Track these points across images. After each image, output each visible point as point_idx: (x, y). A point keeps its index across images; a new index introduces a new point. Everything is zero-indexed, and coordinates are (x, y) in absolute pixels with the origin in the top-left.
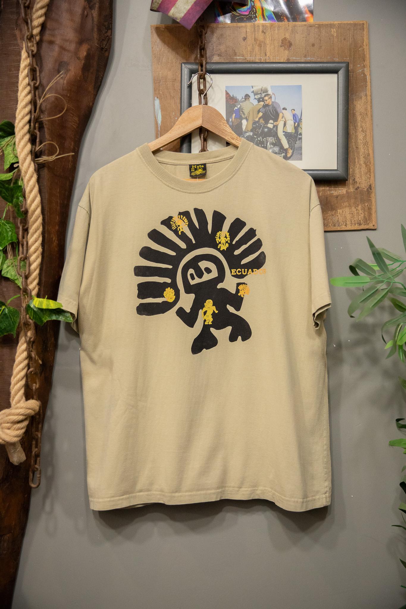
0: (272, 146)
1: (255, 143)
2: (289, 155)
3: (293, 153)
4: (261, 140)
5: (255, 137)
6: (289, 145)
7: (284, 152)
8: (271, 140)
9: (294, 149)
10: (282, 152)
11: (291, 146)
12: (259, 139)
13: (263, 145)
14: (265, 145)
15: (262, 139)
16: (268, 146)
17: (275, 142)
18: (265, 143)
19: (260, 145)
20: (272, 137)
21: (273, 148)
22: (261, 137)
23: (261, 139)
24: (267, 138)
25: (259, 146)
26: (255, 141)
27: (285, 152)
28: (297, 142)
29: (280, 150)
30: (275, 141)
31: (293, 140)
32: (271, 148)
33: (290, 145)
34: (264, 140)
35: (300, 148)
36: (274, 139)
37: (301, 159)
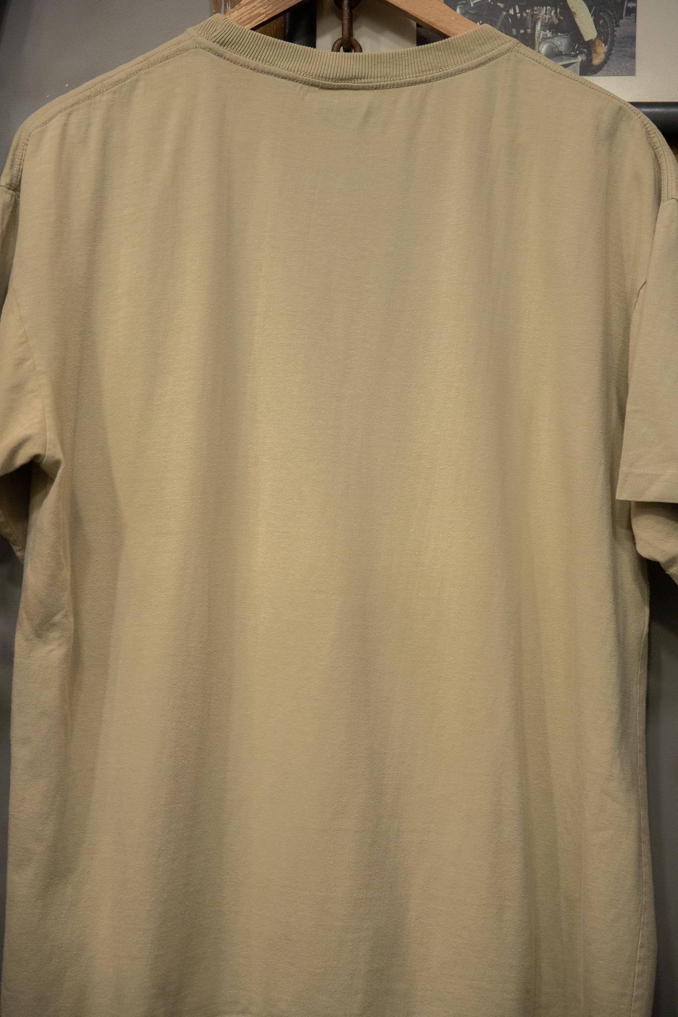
0: (549, 34)
1: (499, 24)
2: (597, 61)
3: (608, 55)
4: (519, 15)
5: (501, 5)
6: (598, 31)
7: (583, 52)
8: (546, 14)
9: (613, 41)
10: (577, 50)
11: (604, 34)
12: (512, 12)
13: (522, 31)
14: (529, 31)
15: (521, 12)
16: (537, 33)
17: (556, 22)
18: (530, 25)
19: (514, 31)
20: (549, 7)
21: (552, 40)
22: (517, 7)
23: (518, 11)
24: (535, 8)
25: (511, 35)
26: (501, 18)
27: (585, 50)
28: (621, 21)
29: (571, 46)
30: (559, 19)
31: (610, 16)
32: (545, 39)
33: (602, 30)
34: (525, 15)
35: (631, 39)
36: (556, 13)
37: (632, 72)
